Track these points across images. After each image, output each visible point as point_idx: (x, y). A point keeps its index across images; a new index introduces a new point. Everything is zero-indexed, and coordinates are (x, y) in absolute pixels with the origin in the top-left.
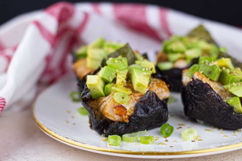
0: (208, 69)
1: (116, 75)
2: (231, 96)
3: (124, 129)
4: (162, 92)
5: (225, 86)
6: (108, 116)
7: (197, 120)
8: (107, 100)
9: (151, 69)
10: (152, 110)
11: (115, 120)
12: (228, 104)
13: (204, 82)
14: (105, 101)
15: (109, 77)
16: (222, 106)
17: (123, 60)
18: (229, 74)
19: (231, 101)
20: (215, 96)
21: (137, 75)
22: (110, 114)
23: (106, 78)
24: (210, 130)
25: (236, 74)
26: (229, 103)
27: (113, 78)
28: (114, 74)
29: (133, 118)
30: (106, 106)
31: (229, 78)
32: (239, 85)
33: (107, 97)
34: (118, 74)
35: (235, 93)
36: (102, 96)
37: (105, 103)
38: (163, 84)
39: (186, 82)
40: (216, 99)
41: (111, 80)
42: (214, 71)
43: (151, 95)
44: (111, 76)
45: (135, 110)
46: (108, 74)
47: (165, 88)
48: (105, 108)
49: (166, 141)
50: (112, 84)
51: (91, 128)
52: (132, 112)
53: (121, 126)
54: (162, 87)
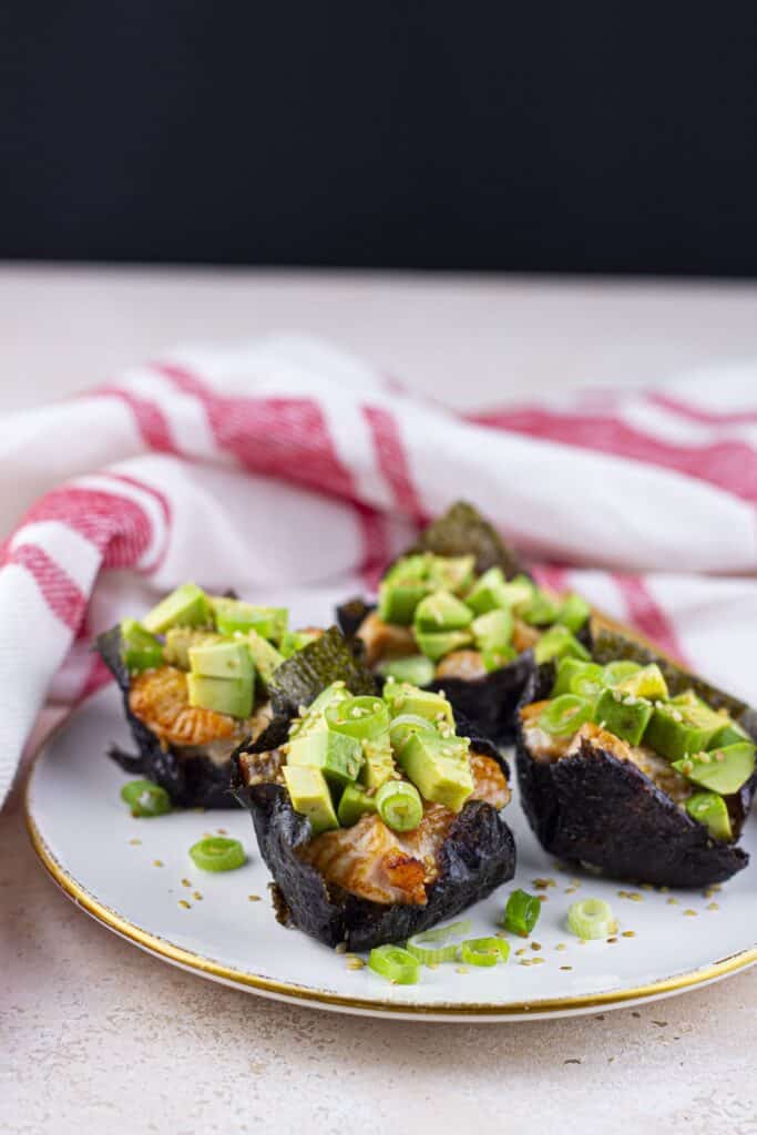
0: (621, 714)
1: (364, 756)
2: (691, 789)
3: (411, 924)
5: (676, 765)
6: (368, 892)
7: (583, 863)
9: (444, 718)
10: (488, 858)
11: (387, 901)
12: (693, 819)
13: (620, 757)
14: (347, 849)
15: (348, 768)
16: (678, 825)
17: (376, 705)
18: (682, 726)
19: (702, 808)
20: (656, 800)
22: (375, 885)
23: (339, 770)
24: (634, 895)
25: (701, 725)
26: (697, 815)
27: (358, 766)
28: (358, 755)
29: (439, 889)
31: (684, 737)
32: (720, 757)
33: (354, 831)
34: (368, 753)
35: (707, 783)
36: (331, 828)
37: (352, 854)
38: (493, 770)
39: (541, 750)
40: (661, 806)
41: (354, 772)
42: (639, 719)
43: (485, 815)
44: (350, 761)
45: (443, 867)
46: (343, 757)
47: (498, 781)
48: (359, 867)
49: (535, 947)
50: (359, 787)
51: (283, 923)
52: (434, 872)
53: (403, 917)
54: (491, 779)
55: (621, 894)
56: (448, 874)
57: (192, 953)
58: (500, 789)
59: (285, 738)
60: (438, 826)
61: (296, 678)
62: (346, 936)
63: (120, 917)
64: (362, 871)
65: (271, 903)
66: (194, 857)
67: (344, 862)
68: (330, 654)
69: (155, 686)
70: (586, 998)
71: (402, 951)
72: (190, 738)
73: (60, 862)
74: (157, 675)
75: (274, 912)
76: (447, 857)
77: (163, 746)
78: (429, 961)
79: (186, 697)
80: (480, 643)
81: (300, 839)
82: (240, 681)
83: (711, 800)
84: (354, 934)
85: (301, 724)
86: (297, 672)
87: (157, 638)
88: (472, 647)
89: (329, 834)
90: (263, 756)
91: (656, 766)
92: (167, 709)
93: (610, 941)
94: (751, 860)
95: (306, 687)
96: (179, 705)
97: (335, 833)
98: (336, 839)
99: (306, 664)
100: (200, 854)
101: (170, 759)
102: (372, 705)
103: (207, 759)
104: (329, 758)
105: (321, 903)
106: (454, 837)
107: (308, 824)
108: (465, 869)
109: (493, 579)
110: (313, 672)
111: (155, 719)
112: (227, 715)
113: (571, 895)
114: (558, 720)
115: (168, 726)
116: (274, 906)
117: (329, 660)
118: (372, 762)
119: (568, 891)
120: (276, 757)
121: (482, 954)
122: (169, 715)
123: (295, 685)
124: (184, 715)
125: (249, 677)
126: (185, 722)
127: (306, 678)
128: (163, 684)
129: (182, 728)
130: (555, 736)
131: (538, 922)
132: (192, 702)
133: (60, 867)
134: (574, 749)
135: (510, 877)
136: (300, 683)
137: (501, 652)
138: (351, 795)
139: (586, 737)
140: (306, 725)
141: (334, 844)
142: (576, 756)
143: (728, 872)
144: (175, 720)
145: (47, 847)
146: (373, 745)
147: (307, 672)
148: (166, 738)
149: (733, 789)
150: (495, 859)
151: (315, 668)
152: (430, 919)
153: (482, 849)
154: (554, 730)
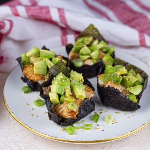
0: (116, 79)
1: (65, 90)
3: (74, 122)
4: (90, 94)
5: (127, 89)
8: (63, 107)
9: (82, 80)
11: (69, 118)
12: (129, 100)
13: (115, 88)
14: (61, 108)
15: (61, 92)
16: (126, 101)
17: (67, 80)
18: (128, 81)
20: (122, 96)
21: (79, 90)
22: (66, 116)
23: (60, 93)
24: (118, 113)
25: (132, 81)
26: (130, 99)
27: (64, 92)
28: (64, 90)
29: (79, 116)
30: (63, 111)
31: (128, 83)
32: (135, 88)
33: (62, 105)
34: (66, 89)
35: (133, 93)
36: (58, 104)
37: (62, 110)
38: (91, 90)
39: (101, 84)
40: (123, 98)
41: (63, 93)
42: (120, 80)
43: (88, 101)
44: (62, 91)
45: (80, 111)
46: (61, 90)
47: (92, 92)
48: (63, 112)
49: (98, 125)
50: (64, 96)
51: (50, 119)
52: (78, 112)
53: (72, 121)
54: (90, 92)
55: (116, 112)
56: (81, 113)
57: (32, 128)
58: (92, 93)
59: (51, 84)
60: (79, 103)
61: (54, 69)
62: (61, 124)
63: (19, 120)
64: (63, 113)
65: (48, 116)
66: (35, 104)
67: (60, 111)
68: (61, 65)
69: (28, 69)
70: (105, 140)
71: (71, 127)
72: (34, 80)
73: (9, 106)
74: (28, 67)
75: (49, 117)
76: (80, 110)
77: (30, 80)
78: (77, 128)
79: (33, 72)
80: (92, 58)
81: (51, 108)
82: (44, 68)
83: (133, 96)
84: (63, 123)
85: (54, 81)
86: (54, 68)
87: (29, 58)
88: (90, 58)
89: (58, 105)
90: (46, 88)
91: (123, 88)
92: (30, 74)
93: (112, 124)
94: (141, 107)
95: (56, 71)
96: (32, 73)
97: (59, 105)
98: (59, 106)
99: (56, 67)
100: (36, 103)
101: (31, 83)
102: (67, 79)
103: (38, 83)
104: (58, 91)
105: (56, 119)
106: (82, 106)
107: (53, 105)
108: (84, 112)
109: (96, 42)
110: (57, 68)
111: (28, 76)
112: (41, 75)
113: (106, 113)
114: (104, 79)
115: (30, 77)
116: (49, 116)
117: (61, 66)
118: (66, 91)
119: (106, 112)
120: (49, 88)
121: (87, 127)
122: (30, 75)
123: (54, 71)
124: (33, 75)
125: (46, 67)
126: (33, 76)
127: (56, 69)
128: (29, 69)
129: (33, 78)
130: (104, 82)
131: (99, 120)
132: (35, 72)
133: (8, 107)
134: (107, 86)
135: (94, 110)
136: (55, 71)
137: (96, 59)
138: (62, 98)
139: (109, 85)
140: (55, 81)
141: (59, 107)
142: (107, 87)
143: (137, 109)
144: (31, 76)
145: (6, 103)
146: (67, 87)
147: (56, 68)
148: (30, 79)
149: (138, 94)
150: (90, 109)
151: (58, 67)
152: (78, 120)
153: (87, 107)
154: (104, 81)
